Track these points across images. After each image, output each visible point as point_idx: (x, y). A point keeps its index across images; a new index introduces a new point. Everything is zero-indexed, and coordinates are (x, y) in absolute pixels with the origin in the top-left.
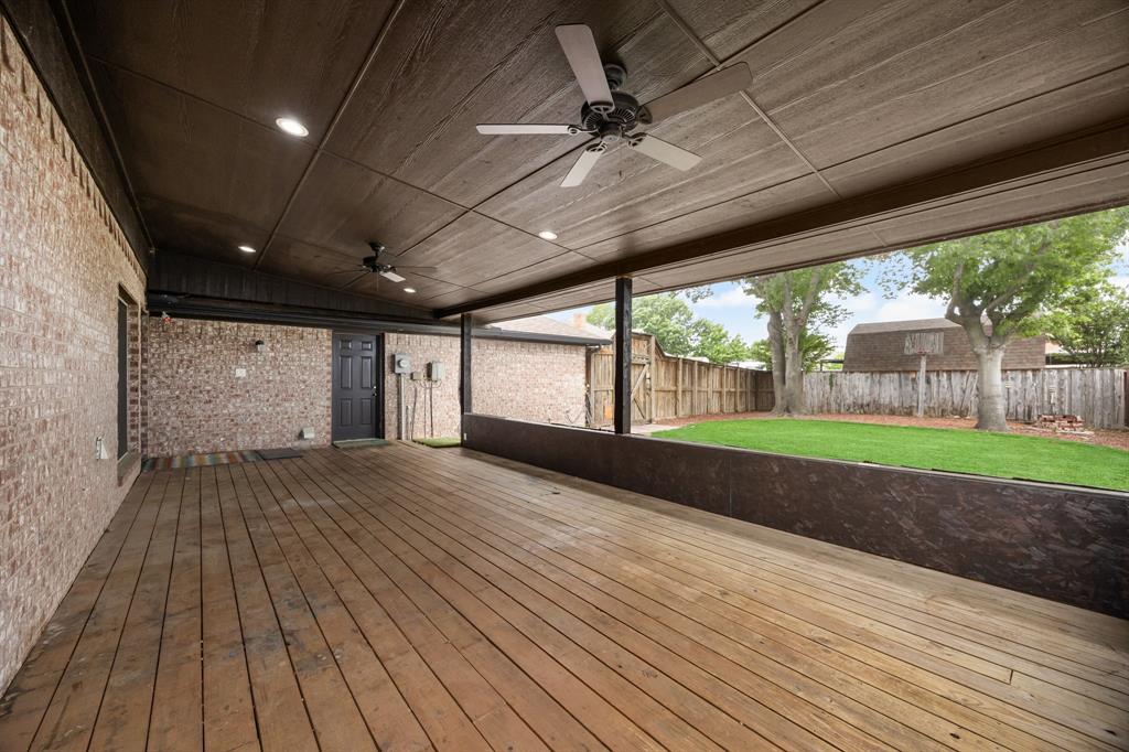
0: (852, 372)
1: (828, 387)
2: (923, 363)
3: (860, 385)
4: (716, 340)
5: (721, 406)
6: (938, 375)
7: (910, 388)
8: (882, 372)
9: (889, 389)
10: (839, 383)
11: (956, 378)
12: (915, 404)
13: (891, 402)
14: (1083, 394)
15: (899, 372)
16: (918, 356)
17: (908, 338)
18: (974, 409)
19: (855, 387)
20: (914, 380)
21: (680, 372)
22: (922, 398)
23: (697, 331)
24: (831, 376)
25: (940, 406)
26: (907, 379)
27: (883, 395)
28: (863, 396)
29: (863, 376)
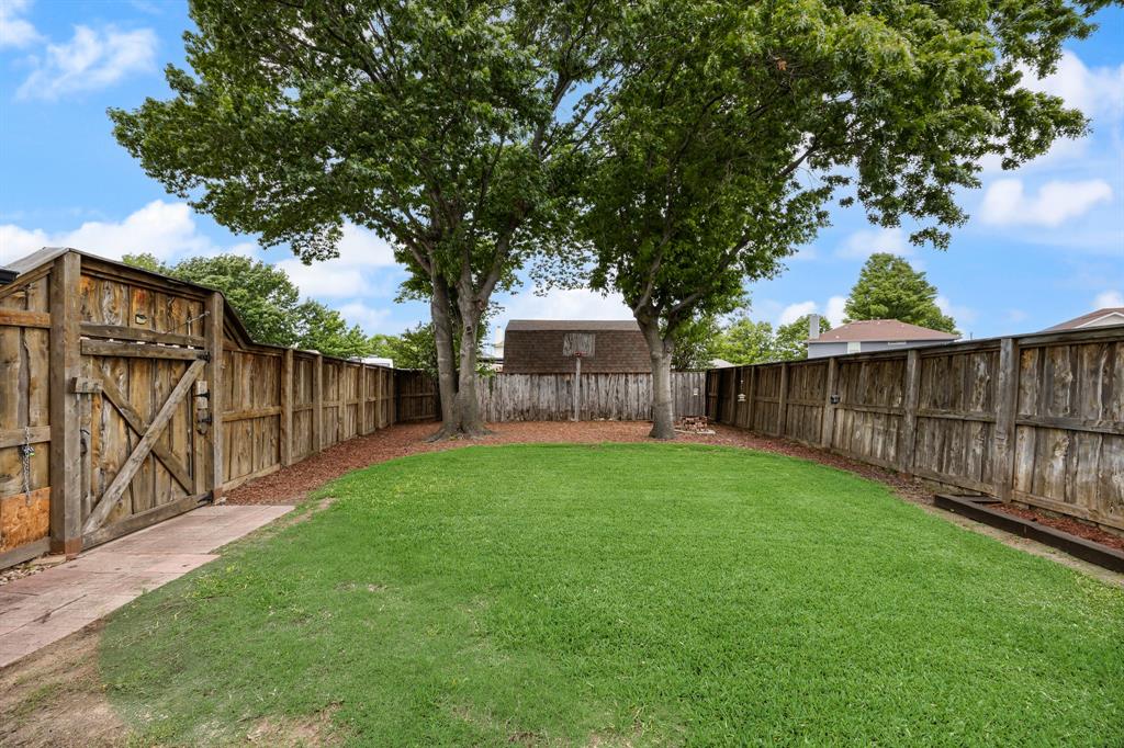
0: (512, 374)
1: (488, 391)
2: (579, 365)
3: (518, 388)
4: (330, 330)
5: (358, 425)
6: (588, 378)
7: (565, 392)
8: (540, 374)
9: (547, 393)
10: (499, 387)
11: (602, 380)
12: (570, 408)
13: (549, 407)
14: (684, 395)
15: (556, 374)
16: (573, 358)
17: (566, 338)
18: (615, 411)
19: (515, 391)
20: (568, 382)
21: (289, 377)
22: (576, 403)
23: (304, 317)
24: (492, 377)
25: (590, 409)
26: (562, 381)
27: (542, 399)
28: (522, 401)
29: (523, 378)
